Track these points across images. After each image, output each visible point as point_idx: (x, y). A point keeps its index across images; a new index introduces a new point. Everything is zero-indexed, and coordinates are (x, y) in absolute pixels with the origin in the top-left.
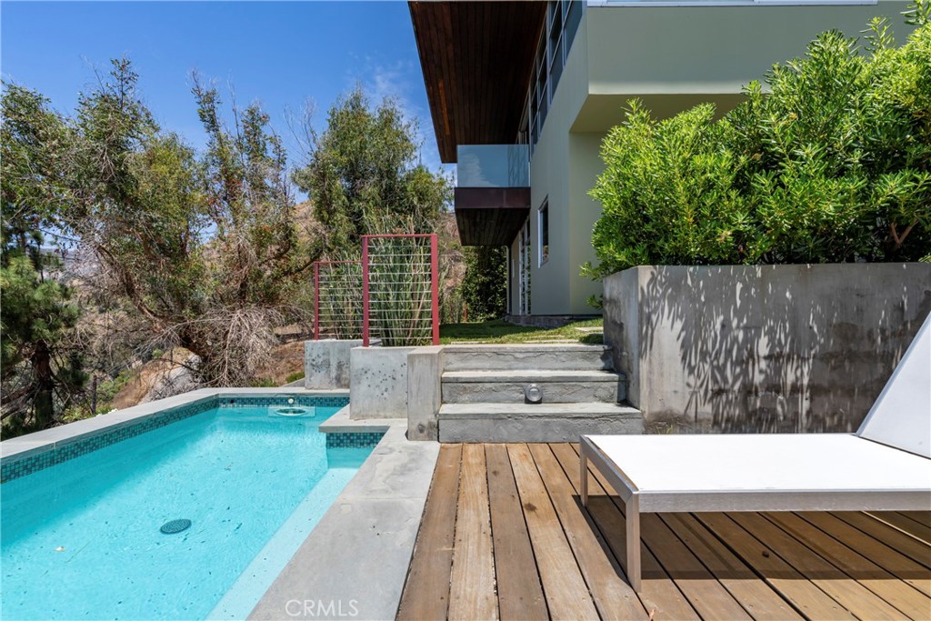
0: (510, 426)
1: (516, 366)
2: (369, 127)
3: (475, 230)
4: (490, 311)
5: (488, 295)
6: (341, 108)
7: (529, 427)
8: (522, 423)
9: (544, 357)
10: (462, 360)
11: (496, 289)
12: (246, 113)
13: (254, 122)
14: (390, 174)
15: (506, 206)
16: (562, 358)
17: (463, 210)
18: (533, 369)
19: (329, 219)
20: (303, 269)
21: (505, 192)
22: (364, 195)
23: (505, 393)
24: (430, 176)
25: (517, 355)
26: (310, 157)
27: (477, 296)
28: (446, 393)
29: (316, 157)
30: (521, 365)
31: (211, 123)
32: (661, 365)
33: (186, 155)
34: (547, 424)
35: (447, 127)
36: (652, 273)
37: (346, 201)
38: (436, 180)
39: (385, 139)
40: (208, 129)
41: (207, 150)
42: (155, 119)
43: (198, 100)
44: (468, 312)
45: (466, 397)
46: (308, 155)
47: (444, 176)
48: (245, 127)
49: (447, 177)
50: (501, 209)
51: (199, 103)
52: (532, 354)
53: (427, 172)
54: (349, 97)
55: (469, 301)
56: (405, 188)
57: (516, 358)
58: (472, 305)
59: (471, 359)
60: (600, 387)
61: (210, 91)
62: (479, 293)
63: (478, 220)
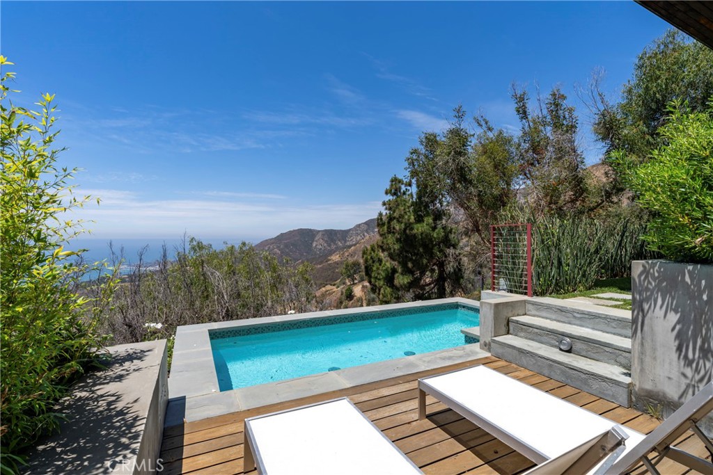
0: (528, 359)
1: (574, 322)
7: (539, 364)
8: (536, 360)
9: (597, 320)
10: (537, 310)
12: (550, 97)
13: (556, 102)
16: (613, 325)
18: (587, 327)
20: (595, 209)
23: (545, 339)
25: (575, 314)
26: (597, 117)
28: (511, 328)
29: (603, 115)
30: (578, 322)
32: (654, 350)
34: (551, 366)
36: (644, 266)
40: (522, 118)
41: (520, 134)
42: (490, 124)
43: (516, 101)
45: (522, 334)
46: (596, 115)
48: (548, 108)
52: (587, 316)
57: (575, 317)
59: (543, 311)
60: (621, 355)
61: (522, 93)
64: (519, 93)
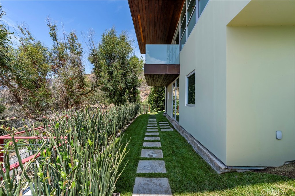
2: (116, 41)
3: (153, 82)
4: (158, 107)
5: (157, 101)
6: (106, 34)
11: (161, 99)
12: (70, 35)
13: (73, 38)
14: (123, 58)
15: (168, 73)
17: (148, 75)
19: (98, 74)
20: (89, 93)
21: (168, 66)
22: (113, 65)
24: (138, 59)
26: (91, 51)
27: (153, 102)
29: (93, 51)
31: (54, 37)
33: (44, 50)
35: (142, 38)
37: (107, 67)
38: (140, 61)
39: (122, 45)
40: (54, 40)
41: (52, 48)
42: (31, 35)
43: (50, 29)
44: (150, 108)
46: (90, 50)
47: (143, 59)
48: (69, 40)
49: (144, 59)
50: (165, 75)
51: (50, 30)
53: (137, 58)
54: (109, 31)
55: (151, 103)
56: (129, 63)
58: (152, 105)
61: (54, 25)
62: (154, 101)
63: (155, 78)
64: (52, 24)
